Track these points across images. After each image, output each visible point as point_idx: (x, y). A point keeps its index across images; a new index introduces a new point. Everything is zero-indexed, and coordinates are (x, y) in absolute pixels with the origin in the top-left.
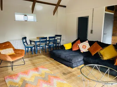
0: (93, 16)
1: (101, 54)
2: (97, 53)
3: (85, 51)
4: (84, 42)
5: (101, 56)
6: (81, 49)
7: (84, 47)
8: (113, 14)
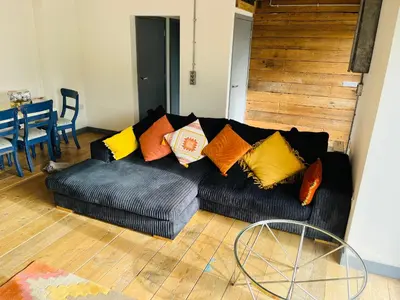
0: (195, 20)
1: (247, 166)
2: (237, 164)
3: (193, 160)
4: (186, 128)
5: (250, 175)
6: (178, 155)
7: (190, 145)
8: (250, 15)
